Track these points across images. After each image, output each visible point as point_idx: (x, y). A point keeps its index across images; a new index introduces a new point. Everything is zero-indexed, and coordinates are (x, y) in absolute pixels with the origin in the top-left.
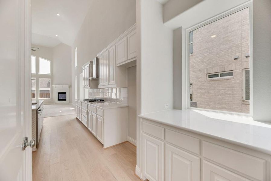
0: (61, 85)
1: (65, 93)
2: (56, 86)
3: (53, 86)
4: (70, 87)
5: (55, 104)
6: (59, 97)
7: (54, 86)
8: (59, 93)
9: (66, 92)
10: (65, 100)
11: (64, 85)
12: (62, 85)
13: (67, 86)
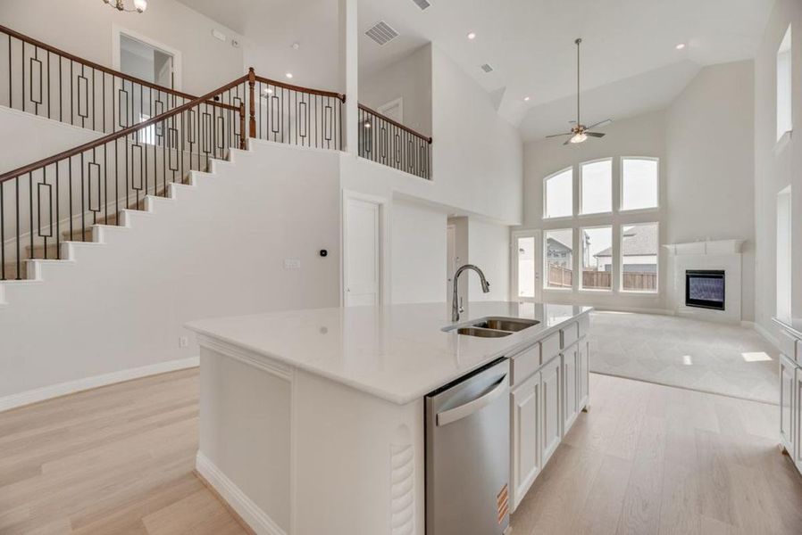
0: (700, 241)
1: (719, 275)
2: (680, 247)
3: (668, 246)
4: (746, 246)
5: (677, 315)
6: (691, 291)
7: (670, 247)
8: (690, 275)
9: (723, 272)
10: (720, 305)
11: (711, 240)
12: (705, 240)
13: (729, 247)
